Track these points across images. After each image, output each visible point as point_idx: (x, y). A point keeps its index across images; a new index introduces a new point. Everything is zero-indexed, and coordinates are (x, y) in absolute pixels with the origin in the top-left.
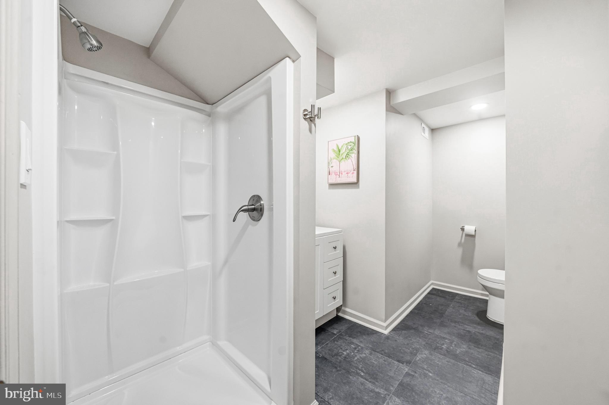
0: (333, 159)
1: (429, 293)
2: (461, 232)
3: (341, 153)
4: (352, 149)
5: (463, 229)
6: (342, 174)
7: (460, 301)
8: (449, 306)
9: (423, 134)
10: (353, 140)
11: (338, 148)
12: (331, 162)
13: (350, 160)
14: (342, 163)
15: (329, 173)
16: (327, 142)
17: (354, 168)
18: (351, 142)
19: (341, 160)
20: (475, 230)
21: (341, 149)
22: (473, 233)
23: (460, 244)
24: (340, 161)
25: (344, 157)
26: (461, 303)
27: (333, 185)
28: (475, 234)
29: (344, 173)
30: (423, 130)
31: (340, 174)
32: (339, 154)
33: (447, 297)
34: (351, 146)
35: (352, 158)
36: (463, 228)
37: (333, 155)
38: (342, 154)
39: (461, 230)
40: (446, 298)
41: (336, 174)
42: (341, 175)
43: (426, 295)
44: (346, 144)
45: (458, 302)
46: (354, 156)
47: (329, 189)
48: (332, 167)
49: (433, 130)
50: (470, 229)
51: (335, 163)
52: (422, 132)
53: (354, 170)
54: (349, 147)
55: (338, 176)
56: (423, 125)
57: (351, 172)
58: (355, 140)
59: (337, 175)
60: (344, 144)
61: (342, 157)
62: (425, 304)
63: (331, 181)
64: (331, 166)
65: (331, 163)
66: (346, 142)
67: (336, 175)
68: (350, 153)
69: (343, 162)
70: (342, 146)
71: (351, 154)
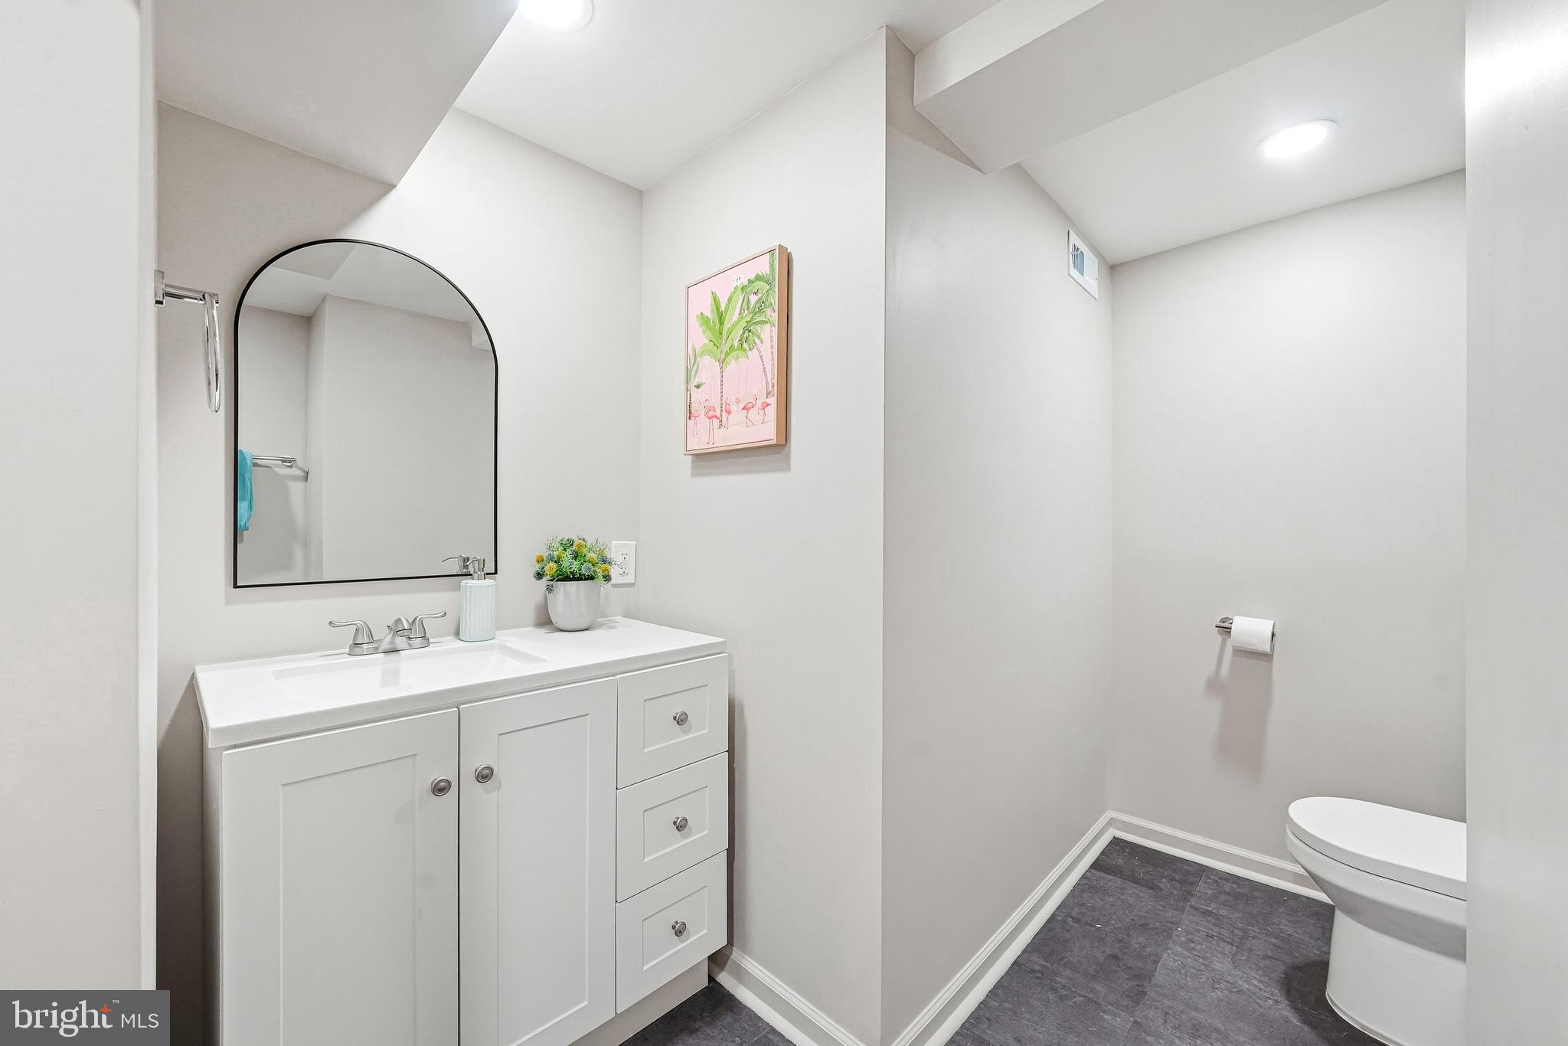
0: (702, 354)
1: (1096, 865)
2: (1219, 638)
3: (727, 326)
4: (760, 307)
5: (1225, 629)
6: (729, 412)
7: (1212, 907)
8: (1170, 936)
9: (1074, 273)
10: (763, 266)
11: (718, 309)
12: (696, 365)
13: (753, 354)
14: (732, 365)
15: (690, 413)
16: (685, 290)
17: (767, 384)
18: (758, 278)
19: (727, 354)
20: (1273, 635)
21: (727, 309)
22: (1267, 648)
23: (1214, 685)
24: (722, 362)
25: (736, 343)
26: (1217, 917)
27: (706, 460)
28: (1272, 648)
29: (733, 408)
30: (1075, 257)
31: (724, 414)
32: (721, 334)
33: (1164, 884)
34: (760, 295)
35: (762, 342)
36: (1226, 625)
37: (700, 338)
38: (730, 331)
39: (1219, 633)
40: (1161, 890)
41: (711, 413)
42: (724, 419)
43: (1084, 877)
44: (742, 289)
45: (1206, 913)
46: (768, 334)
47: (693, 475)
48: (698, 387)
49: (1115, 269)
50: (1253, 628)
51: (708, 366)
52: (1072, 265)
53: (768, 394)
54: (753, 299)
55: (716, 421)
56: (1075, 239)
57: (759, 404)
58: (772, 265)
59: (714, 419)
60: (736, 288)
61: (729, 344)
62: (1077, 920)
63: (699, 444)
64: (696, 383)
65: (696, 372)
66: (742, 280)
67: (710, 418)
68: (756, 323)
69: (733, 362)
70: (729, 300)
71: (758, 327)
